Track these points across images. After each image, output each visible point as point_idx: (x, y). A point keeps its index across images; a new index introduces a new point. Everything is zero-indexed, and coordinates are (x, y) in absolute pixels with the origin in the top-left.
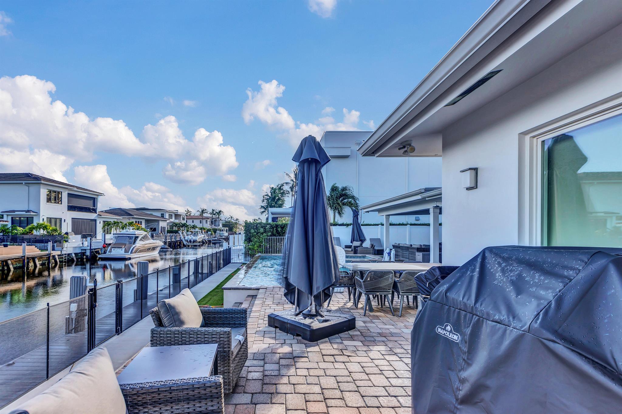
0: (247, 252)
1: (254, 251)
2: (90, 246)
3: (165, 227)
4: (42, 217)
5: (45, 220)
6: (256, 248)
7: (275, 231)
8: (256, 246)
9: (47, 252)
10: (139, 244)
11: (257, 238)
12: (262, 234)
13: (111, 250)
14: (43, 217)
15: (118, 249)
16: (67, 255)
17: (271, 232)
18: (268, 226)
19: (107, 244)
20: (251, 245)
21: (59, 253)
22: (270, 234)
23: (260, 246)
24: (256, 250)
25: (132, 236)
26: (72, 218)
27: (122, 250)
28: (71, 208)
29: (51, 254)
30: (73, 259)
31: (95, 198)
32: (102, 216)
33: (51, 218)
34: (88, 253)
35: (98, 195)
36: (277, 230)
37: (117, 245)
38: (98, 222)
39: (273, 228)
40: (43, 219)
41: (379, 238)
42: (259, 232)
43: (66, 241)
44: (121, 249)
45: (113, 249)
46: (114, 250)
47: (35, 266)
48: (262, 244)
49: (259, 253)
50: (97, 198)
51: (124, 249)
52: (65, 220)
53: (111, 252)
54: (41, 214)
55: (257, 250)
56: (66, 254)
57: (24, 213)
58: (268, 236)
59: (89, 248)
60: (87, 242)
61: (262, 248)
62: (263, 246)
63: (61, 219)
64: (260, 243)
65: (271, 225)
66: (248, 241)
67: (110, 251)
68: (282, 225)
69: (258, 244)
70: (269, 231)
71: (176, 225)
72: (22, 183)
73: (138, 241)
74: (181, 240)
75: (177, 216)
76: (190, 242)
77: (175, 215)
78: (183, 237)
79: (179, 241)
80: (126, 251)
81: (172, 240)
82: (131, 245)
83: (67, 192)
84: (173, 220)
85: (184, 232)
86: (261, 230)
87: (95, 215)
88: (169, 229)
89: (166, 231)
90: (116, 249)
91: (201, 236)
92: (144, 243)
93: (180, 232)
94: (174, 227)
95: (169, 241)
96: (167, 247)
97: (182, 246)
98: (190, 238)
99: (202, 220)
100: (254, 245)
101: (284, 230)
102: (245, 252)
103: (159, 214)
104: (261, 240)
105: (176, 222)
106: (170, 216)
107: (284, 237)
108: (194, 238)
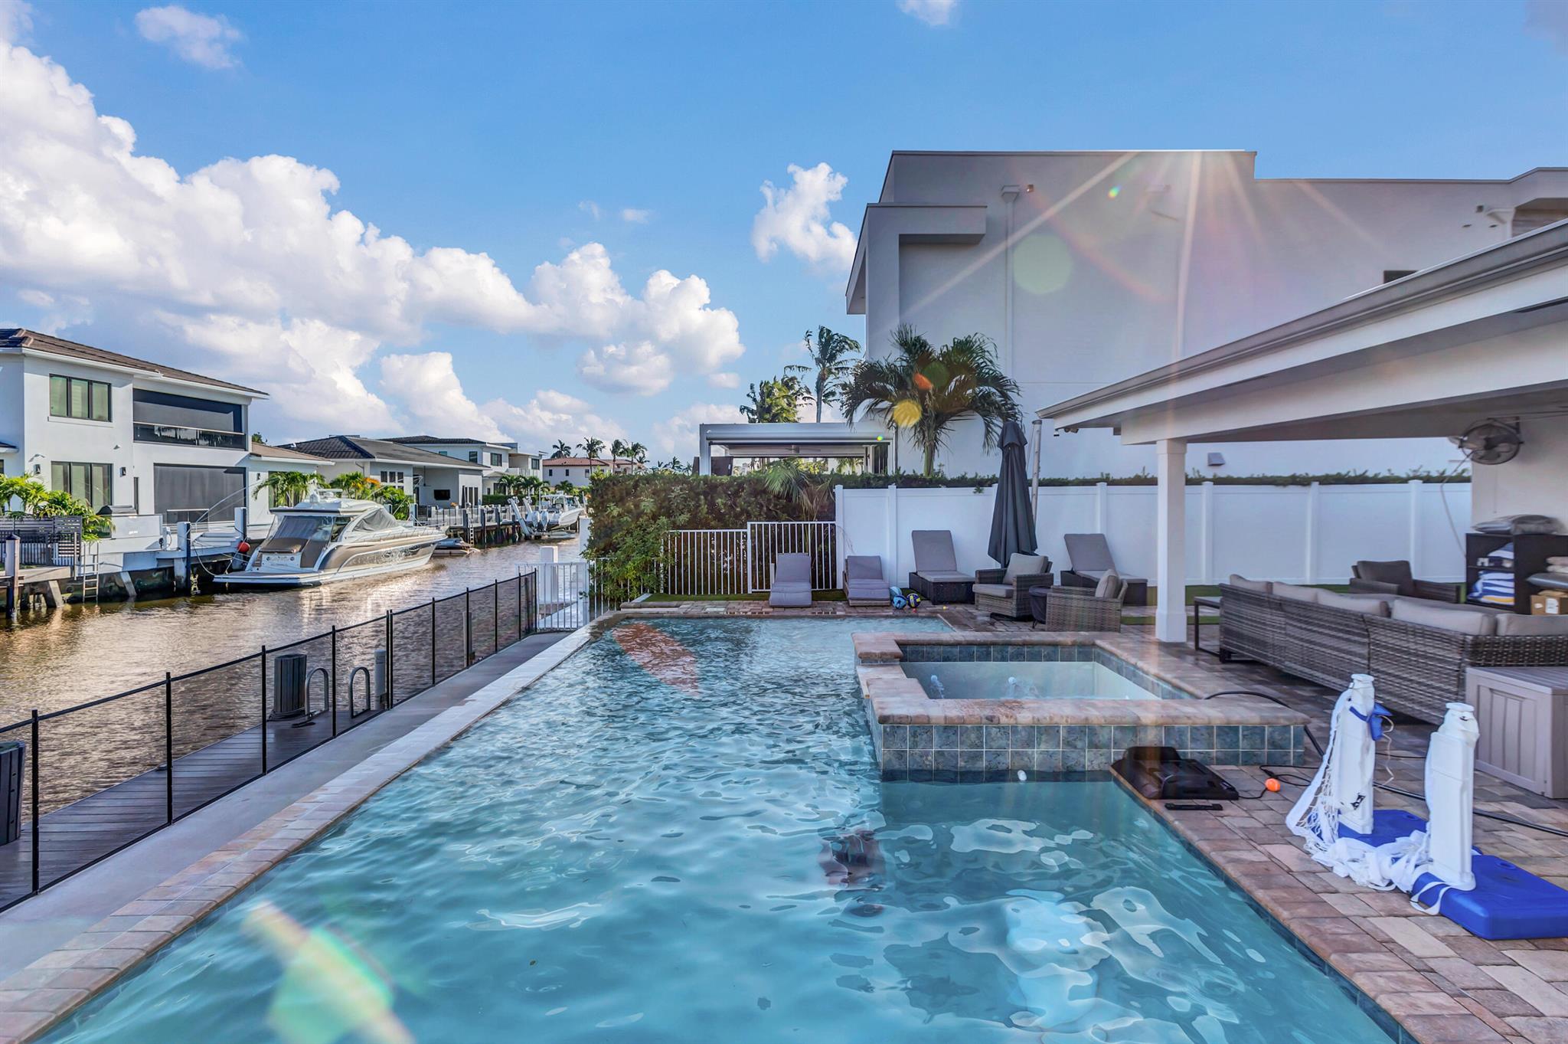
0: (598, 588)
1: (625, 585)
2: (185, 549)
4: (31, 460)
5: (46, 468)
6: (631, 575)
7: (704, 508)
8: (630, 565)
10: (351, 538)
11: (635, 534)
12: (655, 517)
13: (260, 558)
14: (37, 461)
15: (282, 556)
16: (97, 580)
17: (688, 512)
18: (677, 489)
19: (251, 542)
20: (612, 564)
21: (64, 573)
22: (684, 518)
23: (647, 567)
24: (634, 583)
25: (327, 515)
26: (155, 464)
27: (292, 559)
28: (144, 433)
29: (16, 579)
30: (123, 589)
31: (240, 406)
32: (263, 458)
33: (70, 463)
34: (180, 570)
35: (250, 398)
36: (712, 505)
37: (280, 545)
38: (252, 476)
39: (697, 497)
40: (37, 467)
41: (1099, 532)
43: (100, 536)
44: (289, 556)
45: (265, 557)
46: (268, 559)
48: (658, 559)
49: (645, 591)
50: (246, 406)
51: (298, 558)
52: (124, 469)
53: (259, 565)
54: (29, 449)
55: (638, 579)
56: (94, 576)
58: (676, 526)
59: (183, 554)
60: (175, 537)
61: (658, 575)
62: (661, 565)
63: (110, 466)
64: (646, 553)
65: (688, 483)
66: (603, 546)
67: (258, 563)
68: (732, 486)
69: (637, 558)
70: (681, 507)
73: (348, 532)
74: (515, 524)
75: (515, 459)
76: (540, 527)
77: (510, 455)
78: (520, 516)
79: (510, 524)
80: (307, 563)
81: (487, 524)
82: (324, 544)
83: (130, 387)
84: (504, 468)
85: (527, 501)
86: (648, 504)
87: (242, 454)
88: (492, 493)
89: (480, 498)
90: (272, 556)
91: (572, 511)
92: (371, 535)
93: (514, 502)
94: (507, 489)
95: (475, 525)
96: (462, 543)
97: (522, 539)
98: (539, 517)
99: (589, 468)
100: (624, 563)
101: (741, 505)
102: (592, 587)
103: (463, 452)
104: (648, 544)
105: (511, 474)
106: (497, 459)
107: (742, 530)
108: (549, 517)
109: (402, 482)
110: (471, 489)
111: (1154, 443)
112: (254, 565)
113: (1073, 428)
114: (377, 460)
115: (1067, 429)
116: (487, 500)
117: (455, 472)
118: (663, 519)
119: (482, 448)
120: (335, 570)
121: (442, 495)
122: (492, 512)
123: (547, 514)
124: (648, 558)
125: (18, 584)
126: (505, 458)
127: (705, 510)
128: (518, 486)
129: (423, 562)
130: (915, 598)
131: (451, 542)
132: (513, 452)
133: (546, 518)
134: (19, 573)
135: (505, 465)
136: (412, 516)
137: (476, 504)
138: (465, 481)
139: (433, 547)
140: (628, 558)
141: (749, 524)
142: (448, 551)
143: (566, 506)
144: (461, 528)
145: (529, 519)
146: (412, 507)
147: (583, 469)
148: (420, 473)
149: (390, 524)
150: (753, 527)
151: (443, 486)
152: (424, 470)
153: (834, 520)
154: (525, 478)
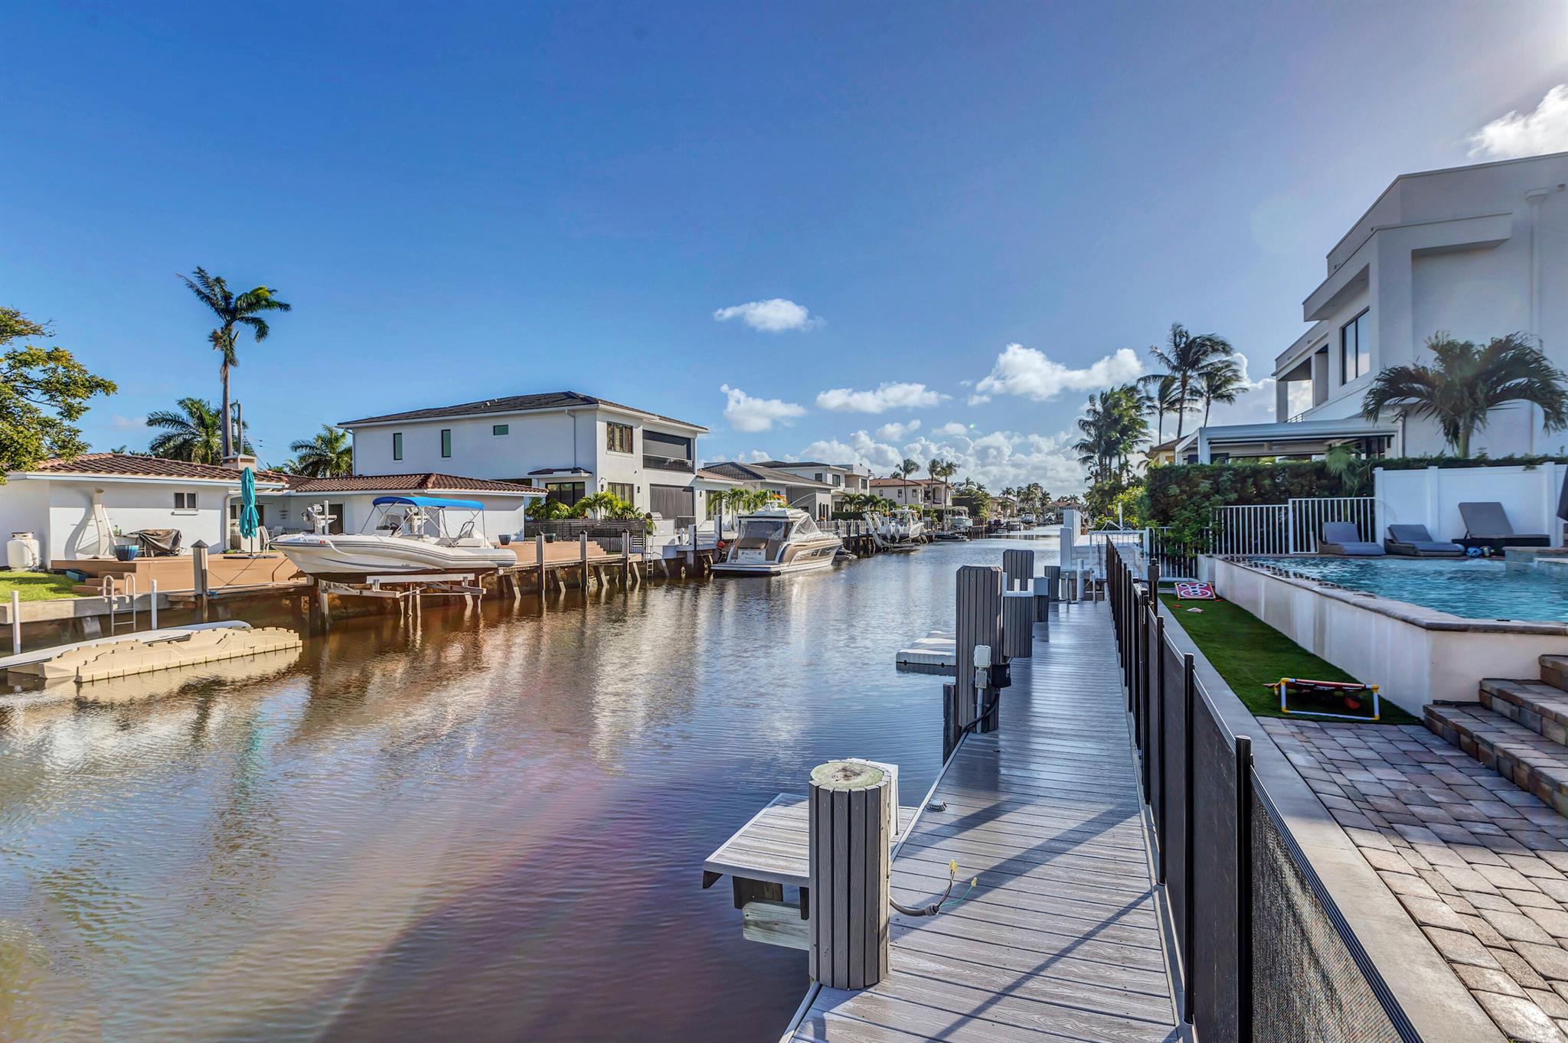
0: (1157, 549)
1: (1181, 548)
2: (693, 544)
3: (827, 506)
4: (600, 482)
5: (606, 487)
6: (1188, 540)
7: (1250, 488)
8: (1187, 532)
9: (620, 556)
10: (795, 539)
13: (735, 554)
14: (603, 482)
15: (753, 551)
18: (1225, 475)
19: (724, 541)
20: (1169, 531)
21: (639, 558)
22: (1234, 496)
23: (1199, 533)
24: (1190, 546)
25: (779, 520)
26: (651, 485)
27: (760, 554)
28: (650, 462)
29: (628, 559)
30: (663, 572)
31: (689, 439)
32: (704, 480)
33: (615, 484)
34: (691, 560)
35: (696, 433)
36: (1258, 486)
37: (749, 543)
38: (697, 492)
39: (1244, 480)
40: (602, 486)
42: (1196, 493)
43: (650, 533)
44: (758, 551)
45: (740, 552)
46: (742, 554)
47: (600, 584)
48: (1207, 527)
50: (694, 439)
51: (764, 553)
52: (638, 489)
54: (600, 475)
55: (1194, 543)
56: (651, 562)
57: (568, 474)
58: (1228, 503)
59: (692, 548)
60: (687, 536)
61: (1208, 540)
62: (1210, 533)
63: (632, 485)
64: (1199, 522)
65: (1234, 470)
67: (735, 557)
68: (1272, 473)
69: (1193, 526)
70: (1230, 488)
72: (564, 411)
73: (792, 534)
75: (850, 479)
76: (893, 539)
77: (846, 476)
78: (872, 529)
79: (867, 536)
80: (770, 557)
81: (850, 535)
82: (779, 543)
83: (641, 428)
84: (842, 488)
85: (876, 517)
86: (1201, 485)
87: (691, 477)
88: (834, 510)
90: (746, 551)
91: (917, 525)
92: (805, 537)
93: (868, 516)
94: (846, 506)
98: (892, 530)
99: (903, 488)
100: (1181, 530)
101: (1282, 484)
105: (851, 493)
106: (838, 480)
107: (1283, 506)
108: (901, 529)
112: (732, 558)
114: (768, 481)
116: (835, 516)
117: (810, 491)
118: (1216, 497)
119: (826, 470)
120: (787, 564)
122: (850, 525)
123: (898, 528)
125: (629, 561)
126: (842, 478)
127: (1253, 490)
128: (861, 503)
129: (826, 564)
131: (842, 551)
132: (849, 473)
133: (898, 531)
134: (630, 555)
135: (843, 485)
138: (821, 499)
140: (1185, 527)
141: (1290, 500)
143: (911, 521)
145: (881, 532)
147: (896, 490)
150: (1294, 503)
151: (804, 504)
154: (865, 496)
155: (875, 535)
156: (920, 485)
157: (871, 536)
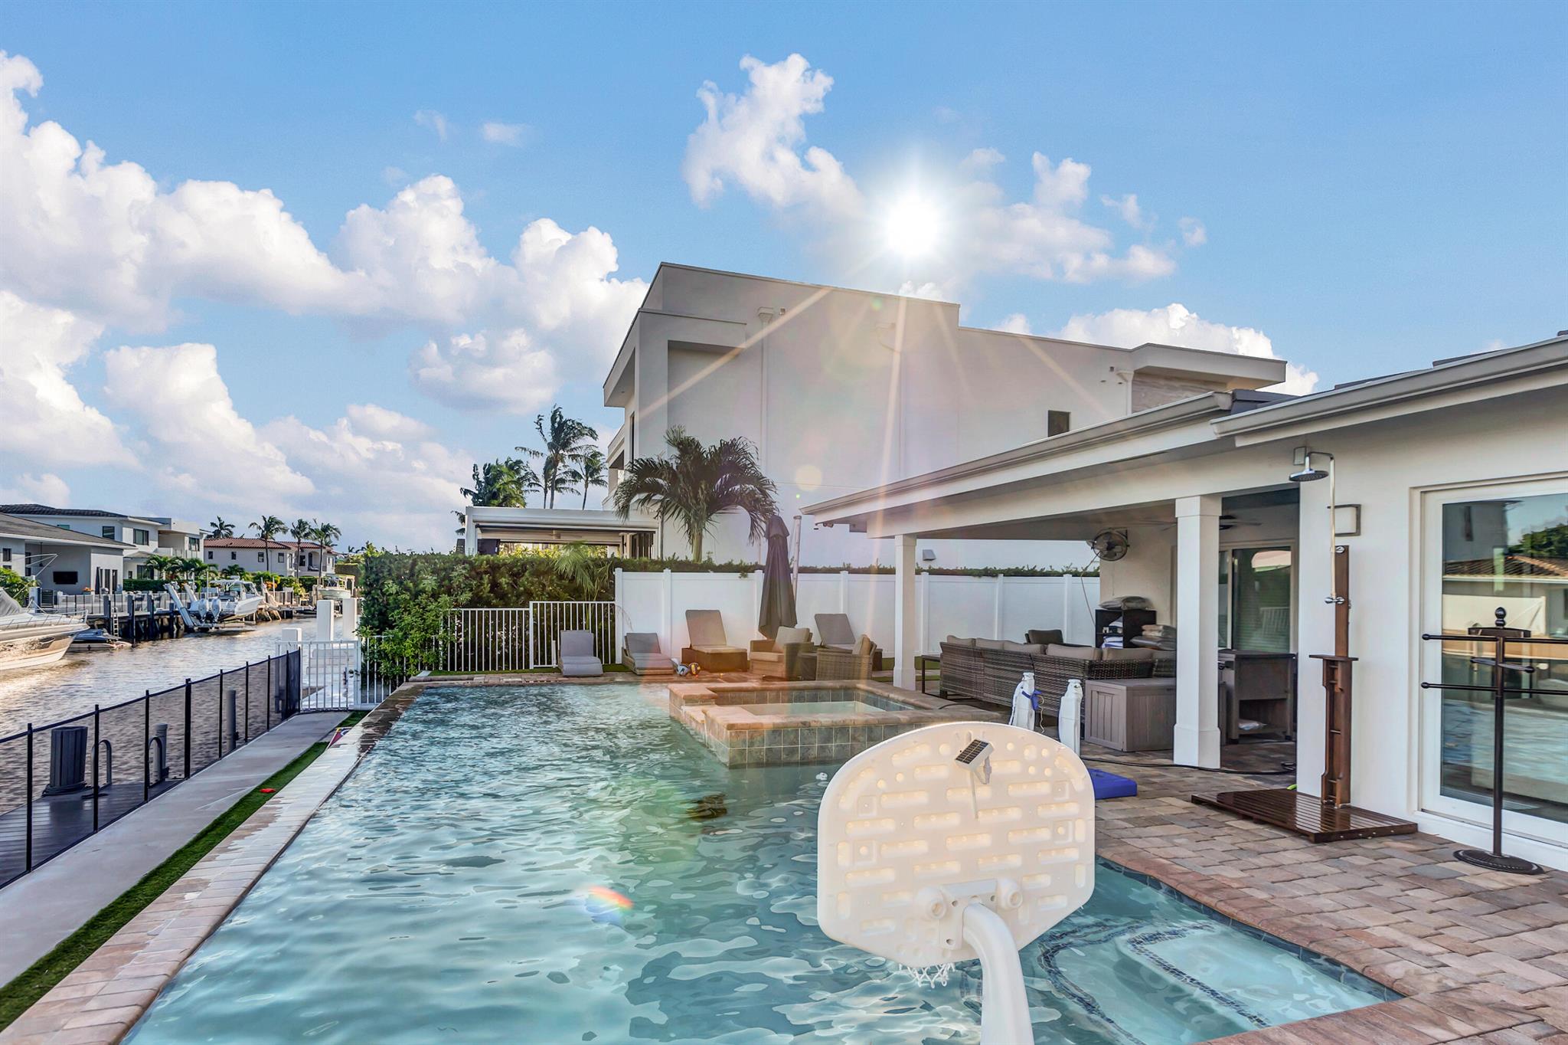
0: (372, 666)
1: (401, 663)
3: (115, 571)
6: (409, 652)
7: (487, 587)
8: (408, 643)
11: (413, 611)
12: (435, 596)
17: (471, 590)
18: (459, 568)
20: (388, 640)
22: (466, 597)
23: (426, 643)
24: (411, 660)
36: (495, 585)
39: (480, 576)
41: (845, 613)
42: (423, 591)
48: (437, 637)
49: (422, 668)
55: (416, 656)
58: (457, 604)
61: (438, 652)
62: (441, 643)
64: (426, 631)
65: (470, 563)
66: (376, 623)
68: (516, 566)
69: (416, 635)
70: (463, 586)
71: (161, 565)
74: (173, 613)
75: (167, 536)
76: (209, 617)
77: (159, 532)
78: (180, 604)
79: (167, 614)
81: (136, 613)
84: (152, 547)
85: (190, 589)
86: (429, 582)
88: (135, 577)
89: (120, 582)
91: (252, 600)
93: (173, 588)
94: (156, 572)
95: (120, 615)
96: (106, 635)
97: (181, 632)
98: (209, 606)
99: (264, 551)
100: (401, 641)
101: (524, 586)
102: (364, 666)
103: (96, 526)
104: (429, 622)
105: (163, 555)
106: (143, 537)
107: (523, 609)
108: (223, 606)
109: (10, 560)
110: (108, 571)
111: (893, 537)
113: (829, 524)
115: (825, 524)
116: (129, 585)
117: (84, 552)
118: (444, 598)
119: (121, 522)
121: (66, 578)
122: (141, 599)
123: (219, 602)
124: (428, 636)
126: (153, 535)
127: (488, 589)
128: (174, 569)
130: (696, 667)
131: (90, 635)
132: (165, 528)
133: (217, 607)
135: (154, 544)
136: (33, 603)
137: (115, 589)
138: (99, 561)
139: (70, 640)
140: (406, 636)
141: (531, 603)
142: (86, 645)
143: (244, 594)
144: (100, 618)
145: (194, 608)
146: (33, 592)
147: (255, 552)
148: (33, 550)
149: (11, 610)
150: (535, 606)
151: (66, 567)
152: (41, 547)
153: (614, 600)
154: (182, 560)
155: (184, 613)
156: (290, 548)
157: (178, 613)
